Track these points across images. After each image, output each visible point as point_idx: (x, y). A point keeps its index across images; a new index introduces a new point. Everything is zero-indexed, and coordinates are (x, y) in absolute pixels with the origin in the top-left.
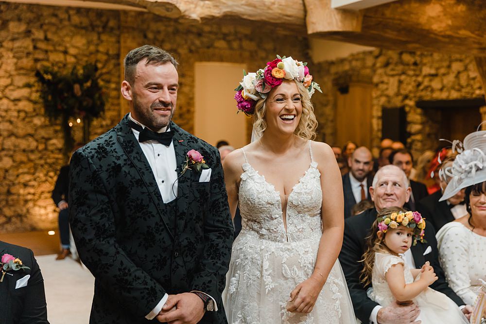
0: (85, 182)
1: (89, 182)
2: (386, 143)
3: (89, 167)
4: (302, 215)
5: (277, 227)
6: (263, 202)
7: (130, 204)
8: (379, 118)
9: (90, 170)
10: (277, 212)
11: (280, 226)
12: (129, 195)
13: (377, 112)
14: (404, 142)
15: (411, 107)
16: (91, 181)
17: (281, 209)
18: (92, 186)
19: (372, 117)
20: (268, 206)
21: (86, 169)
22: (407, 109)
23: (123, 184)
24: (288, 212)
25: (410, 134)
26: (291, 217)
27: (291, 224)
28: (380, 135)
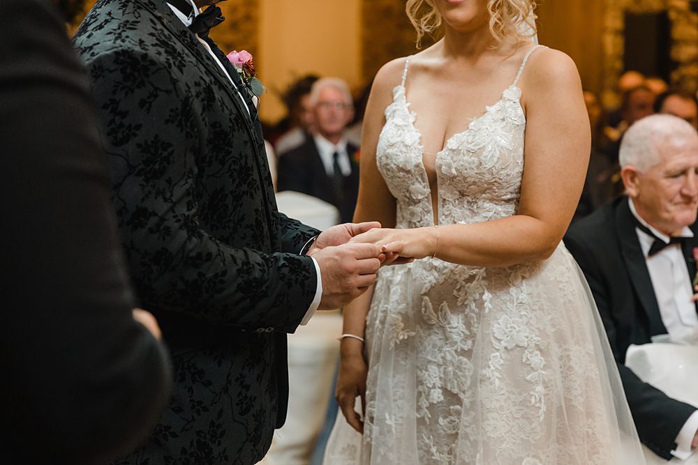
0: (167, 122)
1: (176, 123)
2: (631, 80)
3: (175, 88)
4: (470, 200)
5: (421, 220)
6: (392, 165)
7: (233, 167)
8: (617, 32)
9: (178, 96)
10: (421, 189)
11: (426, 217)
12: (230, 149)
13: (614, 22)
14: (665, 78)
15: (679, 12)
16: (181, 120)
17: (427, 183)
18: (182, 131)
19: (603, 30)
20: (402, 174)
21: (168, 92)
22: (673, 15)
23: (220, 126)
24: (441, 191)
25: (676, 65)
26: (447, 203)
27: (446, 216)
28: (618, 65)
